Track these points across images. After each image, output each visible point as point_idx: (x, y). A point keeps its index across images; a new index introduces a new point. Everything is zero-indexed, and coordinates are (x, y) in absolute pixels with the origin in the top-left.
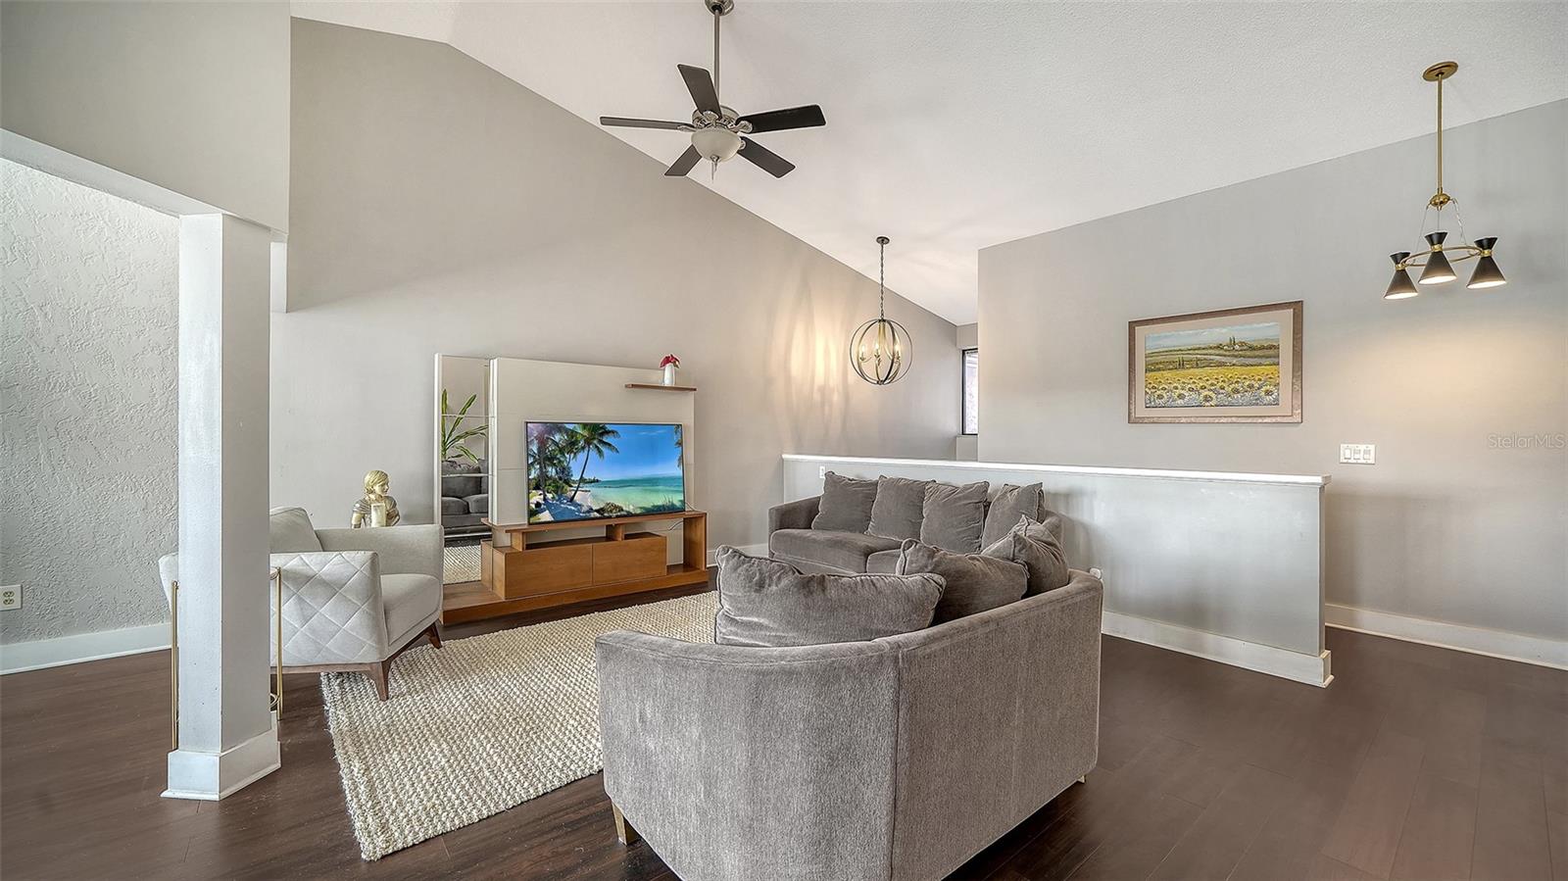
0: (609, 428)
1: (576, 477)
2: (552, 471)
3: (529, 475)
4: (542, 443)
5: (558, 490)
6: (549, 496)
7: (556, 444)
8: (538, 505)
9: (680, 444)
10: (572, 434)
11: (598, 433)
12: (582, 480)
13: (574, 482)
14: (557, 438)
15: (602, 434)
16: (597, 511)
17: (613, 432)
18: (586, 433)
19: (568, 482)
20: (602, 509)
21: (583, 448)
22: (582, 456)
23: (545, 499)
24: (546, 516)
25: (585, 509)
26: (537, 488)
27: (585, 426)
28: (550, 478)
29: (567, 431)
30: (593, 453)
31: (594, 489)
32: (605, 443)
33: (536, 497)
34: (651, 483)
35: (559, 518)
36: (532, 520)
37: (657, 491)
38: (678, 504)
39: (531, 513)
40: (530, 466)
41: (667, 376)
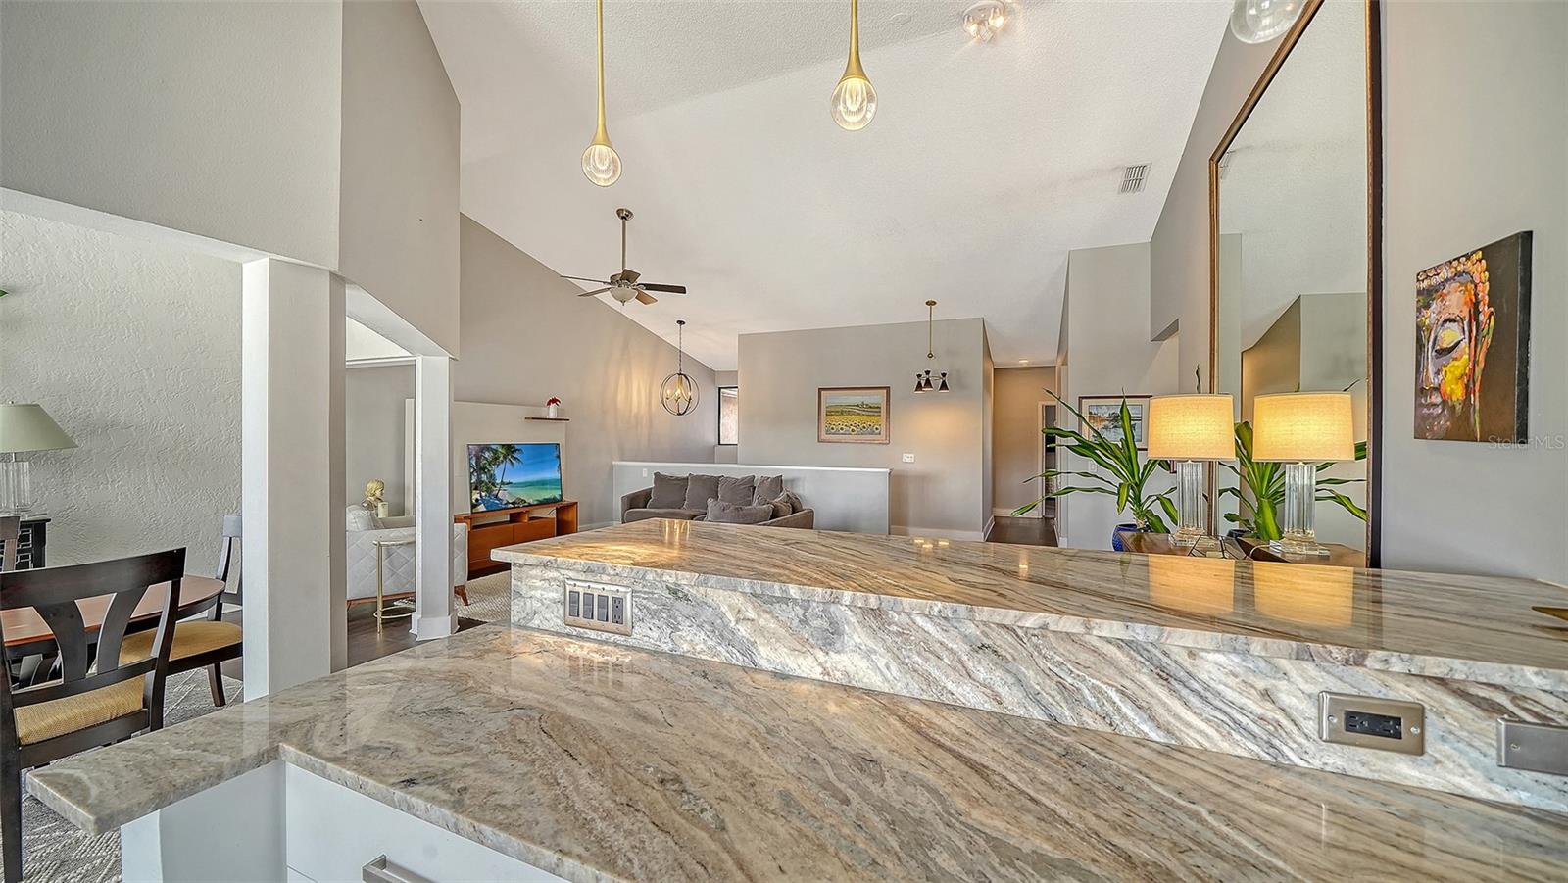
0: (517, 447)
1: (498, 481)
2: (484, 477)
3: (471, 479)
4: (478, 458)
5: (488, 490)
6: (483, 494)
7: (486, 458)
8: (477, 500)
9: (558, 457)
10: (495, 452)
11: (510, 449)
12: (502, 483)
13: (497, 484)
14: (487, 455)
15: (512, 452)
16: (512, 503)
17: (519, 450)
18: (503, 451)
19: (493, 485)
21: (502, 462)
22: (502, 466)
23: (481, 496)
24: (482, 508)
25: (504, 502)
26: (476, 489)
27: (503, 445)
28: (483, 482)
29: (492, 450)
30: (508, 464)
32: (515, 458)
33: (476, 495)
34: (542, 484)
35: (490, 508)
36: (474, 510)
37: (546, 489)
38: (558, 497)
39: (474, 506)
40: (472, 474)
41: (552, 412)
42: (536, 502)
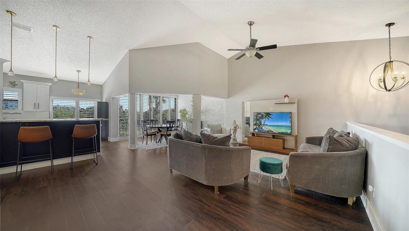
0: (271, 113)
2: (258, 122)
3: (254, 122)
4: (256, 116)
5: (259, 126)
8: (255, 128)
9: (291, 117)
10: (262, 115)
11: (268, 114)
12: (264, 124)
13: (262, 125)
14: (259, 116)
15: (269, 115)
16: (267, 131)
17: (271, 114)
18: (265, 115)
20: (268, 131)
21: (265, 118)
22: (264, 119)
23: (256, 127)
24: (256, 131)
25: (264, 130)
26: (255, 125)
27: (265, 113)
28: (258, 123)
30: (267, 119)
31: (267, 127)
32: (270, 117)
33: (255, 127)
35: (259, 131)
36: (254, 131)
39: (254, 130)
40: (254, 121)
41: (286, 100)
42: (277, 133)
